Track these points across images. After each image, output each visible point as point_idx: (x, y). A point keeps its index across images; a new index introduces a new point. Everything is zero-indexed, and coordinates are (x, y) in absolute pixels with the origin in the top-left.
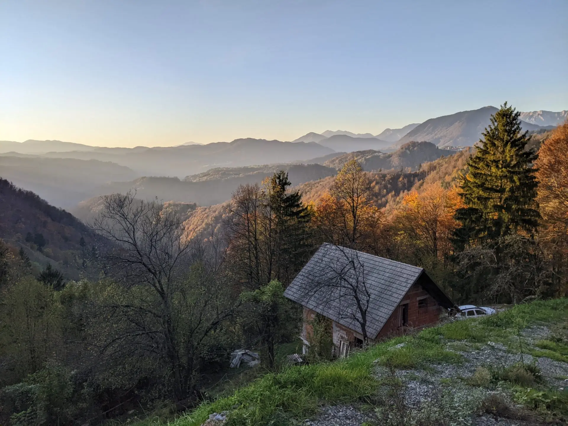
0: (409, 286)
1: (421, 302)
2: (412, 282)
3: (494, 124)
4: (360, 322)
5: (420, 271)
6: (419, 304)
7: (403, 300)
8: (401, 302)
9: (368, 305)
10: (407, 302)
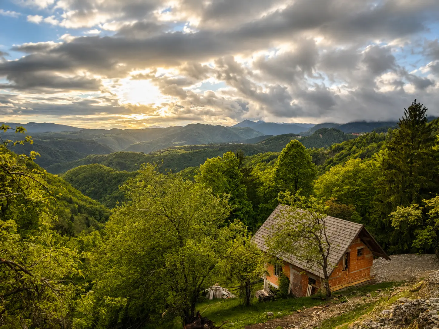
0: (352, 238)
1: (359, 251)
2: (354, 235)
3: (406, 116)
4: (322, 266)
5: (360, 227)
6: (358, 252)
7: (347, 249)
8: (346, 250)
9: (328, 252)
10: (350, 250)
